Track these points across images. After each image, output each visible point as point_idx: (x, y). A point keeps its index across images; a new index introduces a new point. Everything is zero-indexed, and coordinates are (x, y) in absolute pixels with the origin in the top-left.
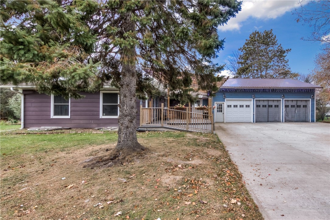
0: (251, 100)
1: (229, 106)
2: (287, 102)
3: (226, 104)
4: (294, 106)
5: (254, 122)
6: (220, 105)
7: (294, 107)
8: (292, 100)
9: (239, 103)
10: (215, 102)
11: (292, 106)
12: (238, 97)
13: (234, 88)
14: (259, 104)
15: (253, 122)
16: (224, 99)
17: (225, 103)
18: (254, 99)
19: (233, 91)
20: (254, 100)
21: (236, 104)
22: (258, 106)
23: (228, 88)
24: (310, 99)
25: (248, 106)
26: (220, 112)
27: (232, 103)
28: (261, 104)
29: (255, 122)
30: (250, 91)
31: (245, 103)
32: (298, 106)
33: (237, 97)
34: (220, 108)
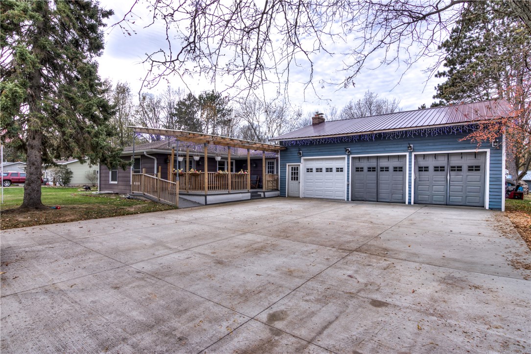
0: (344, 158)
1: (309, 170)
2: (421, 160)
3: (303, 166)
4: (442, 169)
5: (348, 199)
6: (295, 168)
7: (444, 170)
8: (435, 156)
9: (324, 165)
10: (287, 164)
11: (436, 169)
12: (321, 153)
13: (308, 138)
14: (360, 164)
15: (346, 200)
16: (300, 157)
17: (301, 165)
18: (348, 155)
19: (307, 143)
20: (348, 159)
21: (319, 167)
22: (358, 170)
23: (299, 139)
24: (488, 150)
25: (340, 170)
26: (294, 180)
27: (314, 165)
28: (365, 165)
29: (350, 200)
30: (334, 142)
31: (334, 164)
32: (453, 169)
33: (319, 153)
34: (295, 173)
